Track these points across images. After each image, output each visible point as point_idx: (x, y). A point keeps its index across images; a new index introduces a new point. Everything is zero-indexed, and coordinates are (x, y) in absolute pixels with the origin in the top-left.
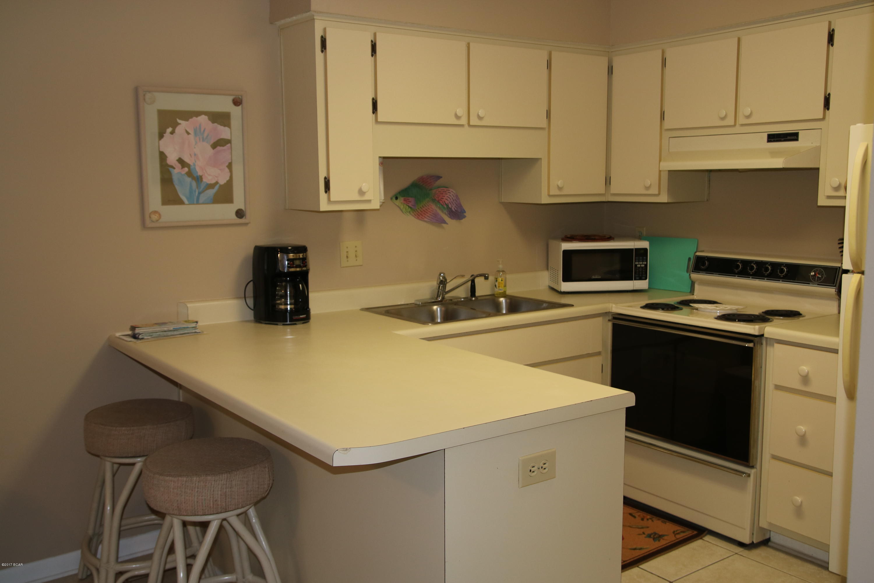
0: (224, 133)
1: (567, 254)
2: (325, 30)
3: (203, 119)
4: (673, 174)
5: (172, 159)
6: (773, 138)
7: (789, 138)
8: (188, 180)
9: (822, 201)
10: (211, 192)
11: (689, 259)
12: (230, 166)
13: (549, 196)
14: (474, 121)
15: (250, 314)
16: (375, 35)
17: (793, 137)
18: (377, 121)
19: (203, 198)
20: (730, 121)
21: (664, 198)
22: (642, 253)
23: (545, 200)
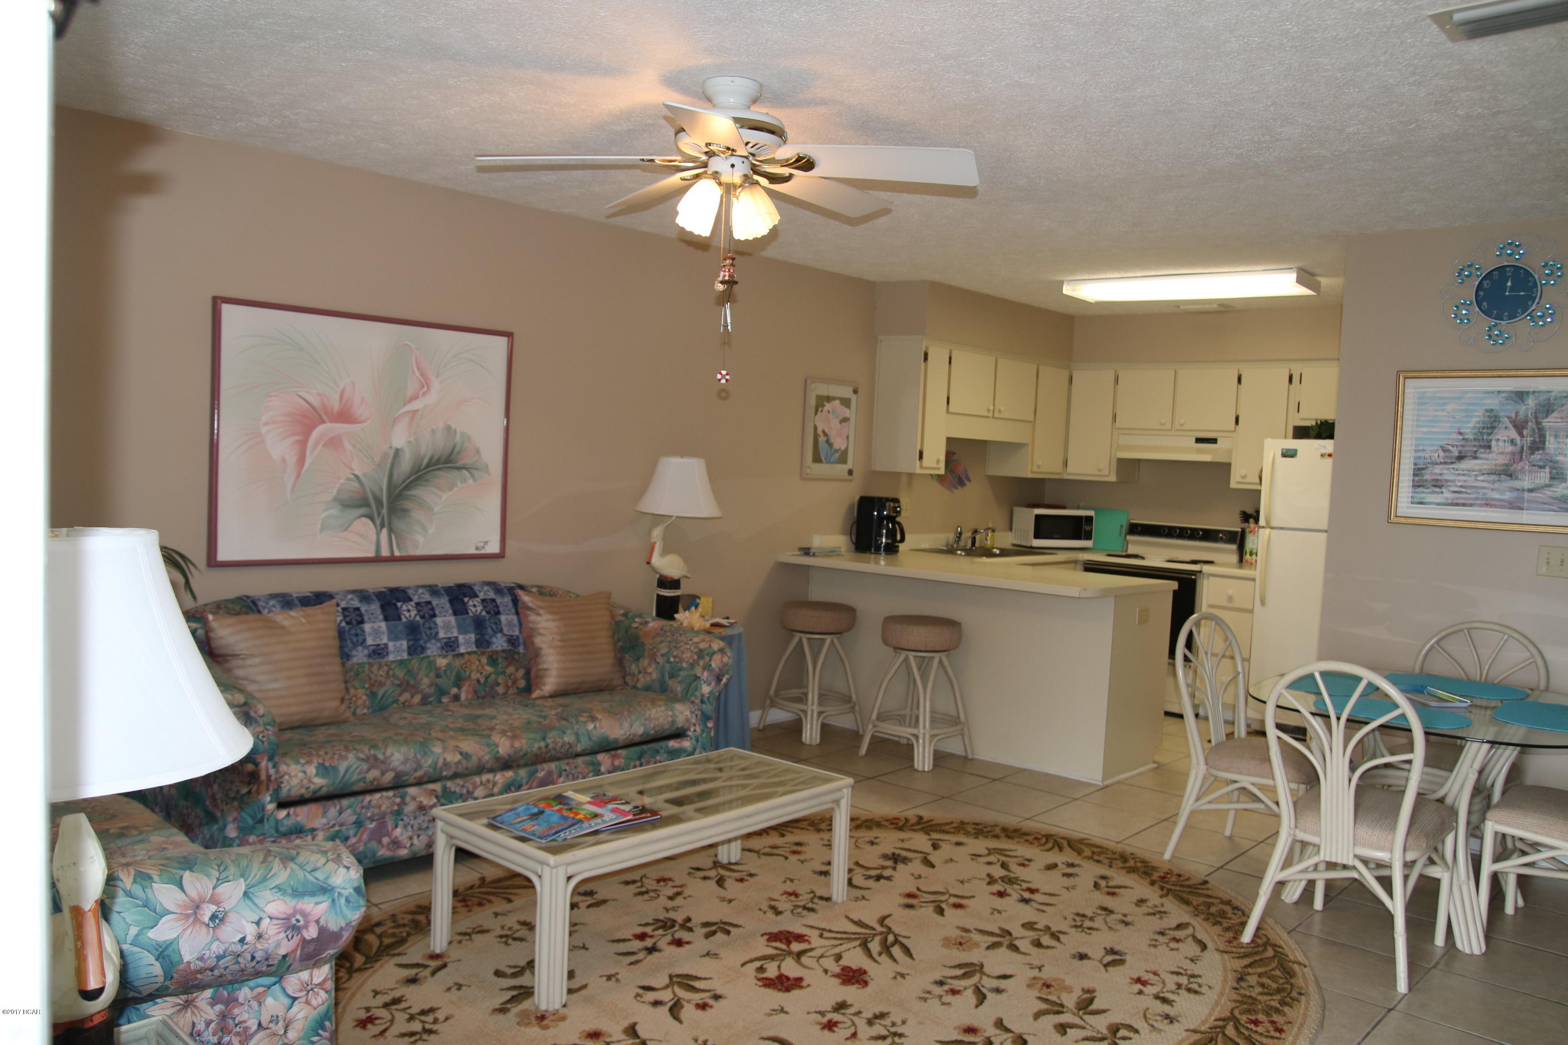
0: (847, 413)
1: (1038, 518)
2: (927, 348)
3: (837, 402)
4: (1121, 461)
5: (819, 431)
6: (1199, 440)
7: (1211, 441)
8: (826, 445)
9: (1233, 485)
10: (837, 455)
11: (1122, 526)
12: (848, 438)
13: (1033, 472)
14: (997, 415)
15: (853, 547)
16: (951, 352)
17: (1214, 441)
18: (948, 412)
19: (833, 459)
20: (1168, 426)
21: (1113, 478)
22: (1089, 519)
23: (1030, 475)
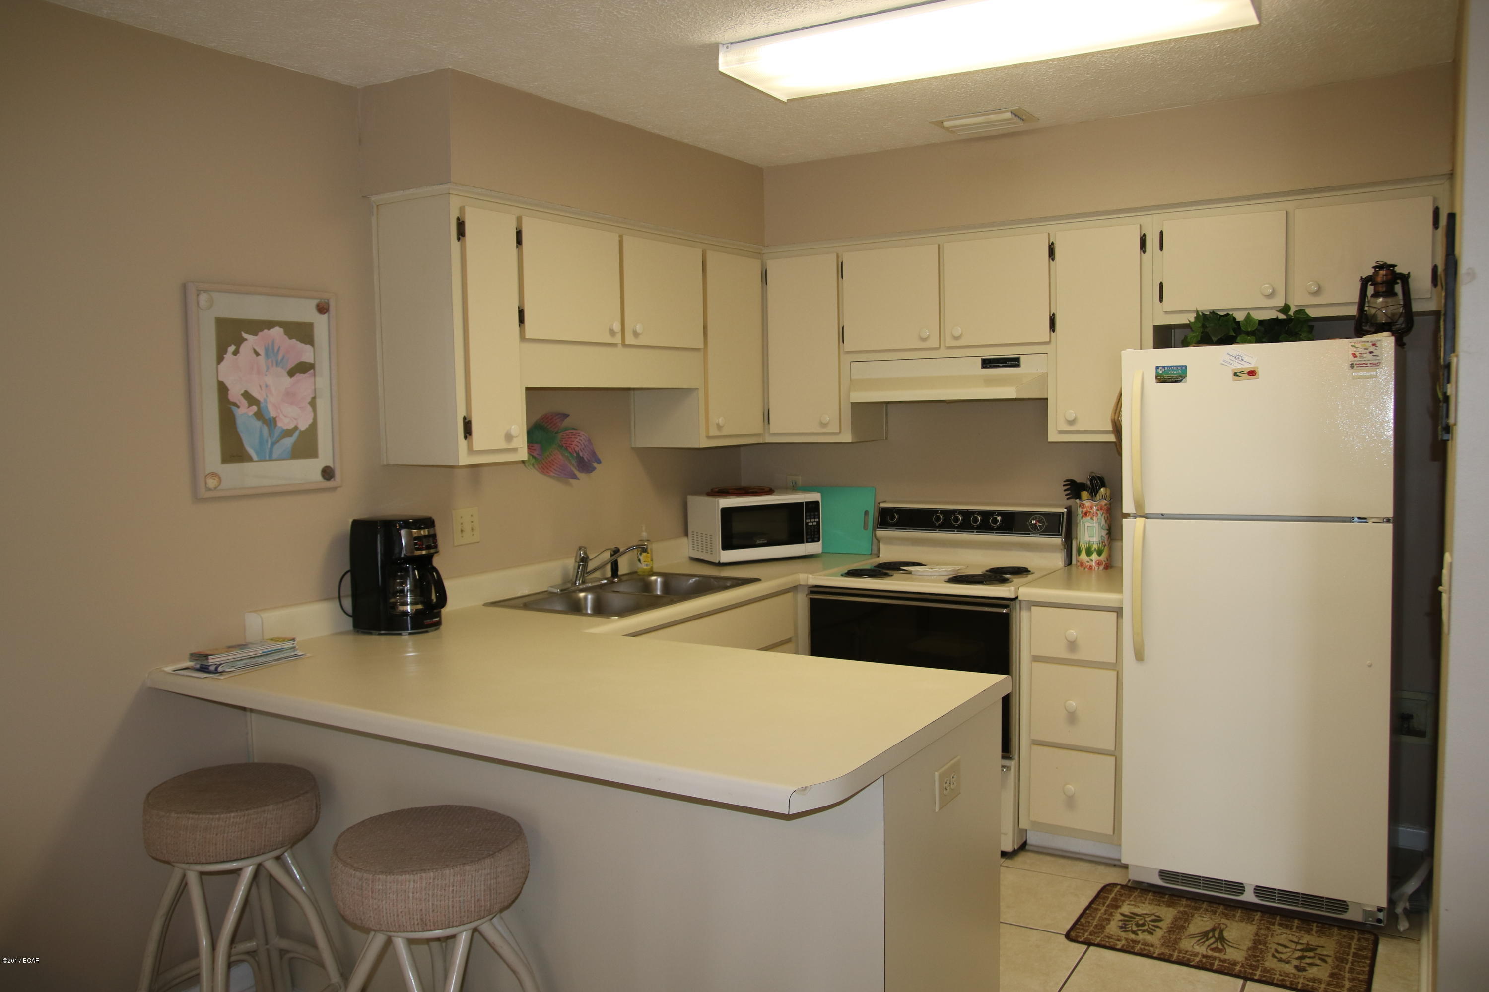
0: (306, 354)
1: (727, 513)
2: (462, 210)
3: (277, 332)
4: (857, 407)
5: (235, 394)
6: (988, 363)
7: (1008, 363)
8: (258, 424)
9: (1053, 437)
10: (289, 442)
11: (866, 513)
12: (313, 403)
13: (708, 437)
14: (630, 340)
15: (348, 623)
16: (519, 220)
17: (1014, 362)
18: (523, 337)
19: (277, 451)
20: (933, 342)
21: (847, 437)
22: (813, 507)
23: (705, 444)
